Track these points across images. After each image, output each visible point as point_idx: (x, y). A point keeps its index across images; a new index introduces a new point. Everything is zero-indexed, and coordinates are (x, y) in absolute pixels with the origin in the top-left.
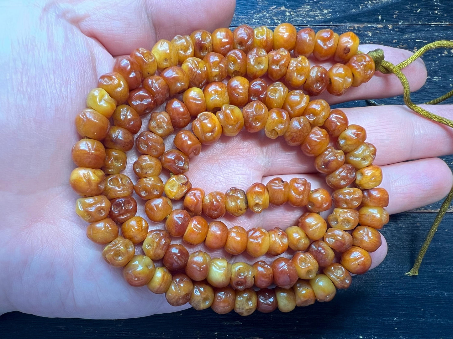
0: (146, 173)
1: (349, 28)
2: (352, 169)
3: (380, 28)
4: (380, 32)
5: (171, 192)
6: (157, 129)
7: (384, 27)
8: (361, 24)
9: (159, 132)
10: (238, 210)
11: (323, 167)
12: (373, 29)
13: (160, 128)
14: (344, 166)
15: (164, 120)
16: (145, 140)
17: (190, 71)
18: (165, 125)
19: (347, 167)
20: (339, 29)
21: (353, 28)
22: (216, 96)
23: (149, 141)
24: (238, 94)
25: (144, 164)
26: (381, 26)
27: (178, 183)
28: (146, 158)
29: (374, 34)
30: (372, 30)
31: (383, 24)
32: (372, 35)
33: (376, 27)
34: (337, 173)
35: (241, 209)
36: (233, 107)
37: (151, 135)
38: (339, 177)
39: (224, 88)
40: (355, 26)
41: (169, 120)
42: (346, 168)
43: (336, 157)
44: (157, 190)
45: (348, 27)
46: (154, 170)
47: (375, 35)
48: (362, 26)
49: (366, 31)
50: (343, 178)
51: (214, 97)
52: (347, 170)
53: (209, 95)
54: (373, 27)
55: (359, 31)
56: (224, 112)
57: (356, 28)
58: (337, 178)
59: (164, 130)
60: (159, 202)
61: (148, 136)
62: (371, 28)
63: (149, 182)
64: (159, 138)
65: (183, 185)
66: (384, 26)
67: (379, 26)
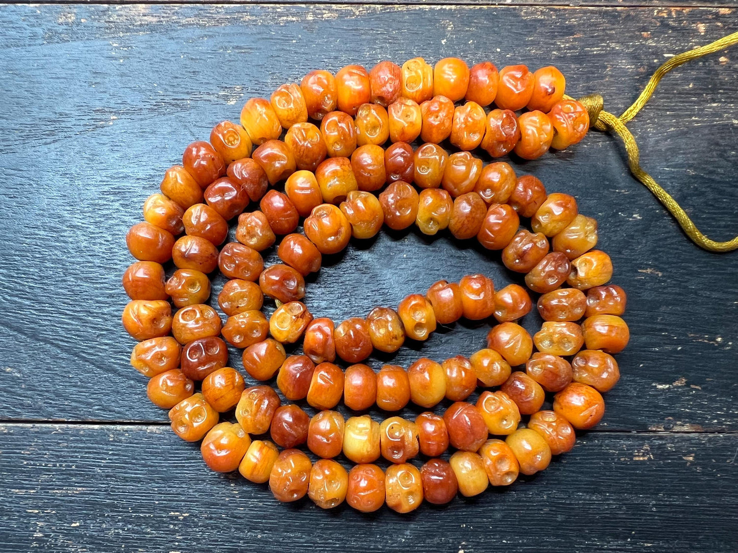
0: (238, 307)
1: (658, 13)
2: (562, 258)
3: (724, 16)
4: (724, 26)
5: (280, 332)
6: (247, 237)
7: (734, 13)
8: (685, 5)
9: (251, 243)
10: (391, 340)
11: (517, 261)
12: (710, 17)
13: (252, 236)
14: (549, 256)
15: (257, 223)
16: (231, 257)
17: (295, 146)
18: (259, 232)
19: (553, 257)
20: (637, 15)
21: (668, 15)
22: (336, 180)
23: (236, 257)
24: (369, 173)
25: (232, 294)
26: (727, 9)
27: (290, 317)
28: (235, 284)
29: (712, 30)
30: (707, 19)
31: (731, 5)
32: (707, 31)
33: (717, 14)
34: (540, 267)
35: (396, 338)
36: (364, 194)
37: (238, 248)
38: (543, 274)
39: (347, 166)
40: (673, 9)
41: (265, 223)
42: (552, 259)
43: (535, 243)
44: (257, 331)
45: (656, 11)
46: (249, 301)
47: (712, 33)
48: (687, 10)
49: (694, 23)
50: (550, 275)
51: (332, 182)
52: (554, 261)
53: (325, 180)
54: (710, 13)
55: (680, 22)
56: (353, 203)
57: (673, 14)
58: (541, 276)
59: (258, 239)
60: (262, 349)
61: (235, 250)
62: (707, 14)
63: (242, 320)
64: (251, 251)
65: (298, 317)
66: (734, 10)
67: (723, 11)
